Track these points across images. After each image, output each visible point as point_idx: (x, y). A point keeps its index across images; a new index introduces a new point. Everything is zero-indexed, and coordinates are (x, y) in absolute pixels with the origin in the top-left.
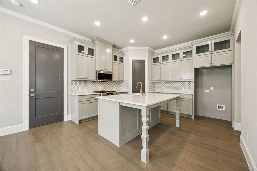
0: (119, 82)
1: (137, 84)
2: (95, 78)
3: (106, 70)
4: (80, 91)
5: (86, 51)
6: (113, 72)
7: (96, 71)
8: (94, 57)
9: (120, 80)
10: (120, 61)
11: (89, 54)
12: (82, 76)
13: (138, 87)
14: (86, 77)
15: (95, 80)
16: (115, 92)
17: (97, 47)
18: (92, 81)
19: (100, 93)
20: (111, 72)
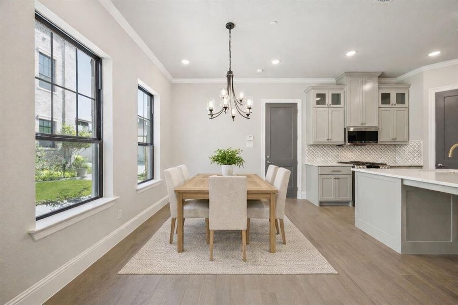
0: (395, 145)
1: (451, 150)
2: (343, 141)
3: (365, 124)
4: (318, 160)
5: (329, 100)
6: (380, 127)
7: (345, 129)
8: (342, 105)
9: (396, 141)
10: (397, 102)
11: (332, 104)
12: (323, 139)
13: (452, 155)
14: (328, 139)
15: (343, 143)
16: (386, 164)
17: (346, 89)
18: (337, 145)
19: (353, 165)
20: (376, 127)
